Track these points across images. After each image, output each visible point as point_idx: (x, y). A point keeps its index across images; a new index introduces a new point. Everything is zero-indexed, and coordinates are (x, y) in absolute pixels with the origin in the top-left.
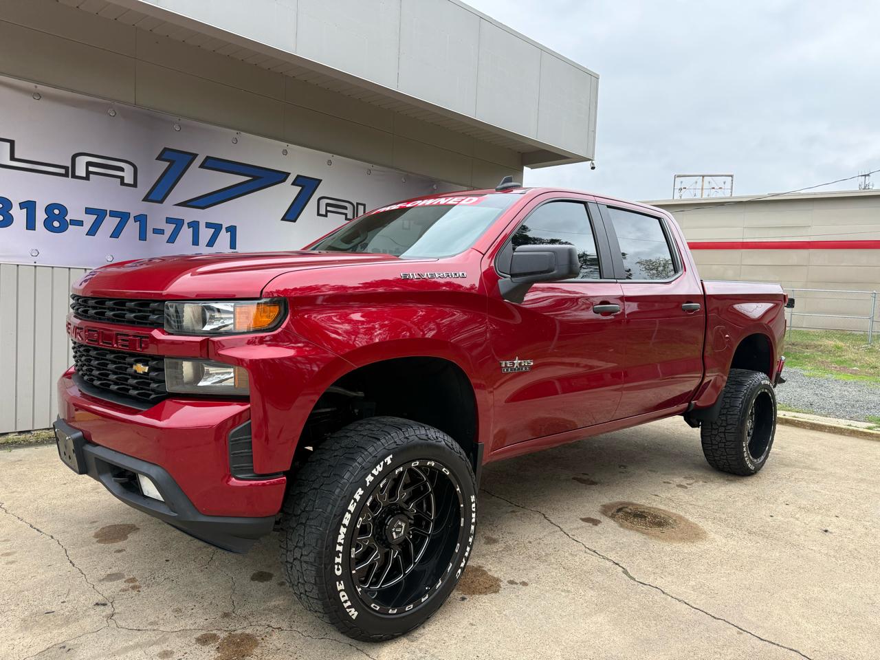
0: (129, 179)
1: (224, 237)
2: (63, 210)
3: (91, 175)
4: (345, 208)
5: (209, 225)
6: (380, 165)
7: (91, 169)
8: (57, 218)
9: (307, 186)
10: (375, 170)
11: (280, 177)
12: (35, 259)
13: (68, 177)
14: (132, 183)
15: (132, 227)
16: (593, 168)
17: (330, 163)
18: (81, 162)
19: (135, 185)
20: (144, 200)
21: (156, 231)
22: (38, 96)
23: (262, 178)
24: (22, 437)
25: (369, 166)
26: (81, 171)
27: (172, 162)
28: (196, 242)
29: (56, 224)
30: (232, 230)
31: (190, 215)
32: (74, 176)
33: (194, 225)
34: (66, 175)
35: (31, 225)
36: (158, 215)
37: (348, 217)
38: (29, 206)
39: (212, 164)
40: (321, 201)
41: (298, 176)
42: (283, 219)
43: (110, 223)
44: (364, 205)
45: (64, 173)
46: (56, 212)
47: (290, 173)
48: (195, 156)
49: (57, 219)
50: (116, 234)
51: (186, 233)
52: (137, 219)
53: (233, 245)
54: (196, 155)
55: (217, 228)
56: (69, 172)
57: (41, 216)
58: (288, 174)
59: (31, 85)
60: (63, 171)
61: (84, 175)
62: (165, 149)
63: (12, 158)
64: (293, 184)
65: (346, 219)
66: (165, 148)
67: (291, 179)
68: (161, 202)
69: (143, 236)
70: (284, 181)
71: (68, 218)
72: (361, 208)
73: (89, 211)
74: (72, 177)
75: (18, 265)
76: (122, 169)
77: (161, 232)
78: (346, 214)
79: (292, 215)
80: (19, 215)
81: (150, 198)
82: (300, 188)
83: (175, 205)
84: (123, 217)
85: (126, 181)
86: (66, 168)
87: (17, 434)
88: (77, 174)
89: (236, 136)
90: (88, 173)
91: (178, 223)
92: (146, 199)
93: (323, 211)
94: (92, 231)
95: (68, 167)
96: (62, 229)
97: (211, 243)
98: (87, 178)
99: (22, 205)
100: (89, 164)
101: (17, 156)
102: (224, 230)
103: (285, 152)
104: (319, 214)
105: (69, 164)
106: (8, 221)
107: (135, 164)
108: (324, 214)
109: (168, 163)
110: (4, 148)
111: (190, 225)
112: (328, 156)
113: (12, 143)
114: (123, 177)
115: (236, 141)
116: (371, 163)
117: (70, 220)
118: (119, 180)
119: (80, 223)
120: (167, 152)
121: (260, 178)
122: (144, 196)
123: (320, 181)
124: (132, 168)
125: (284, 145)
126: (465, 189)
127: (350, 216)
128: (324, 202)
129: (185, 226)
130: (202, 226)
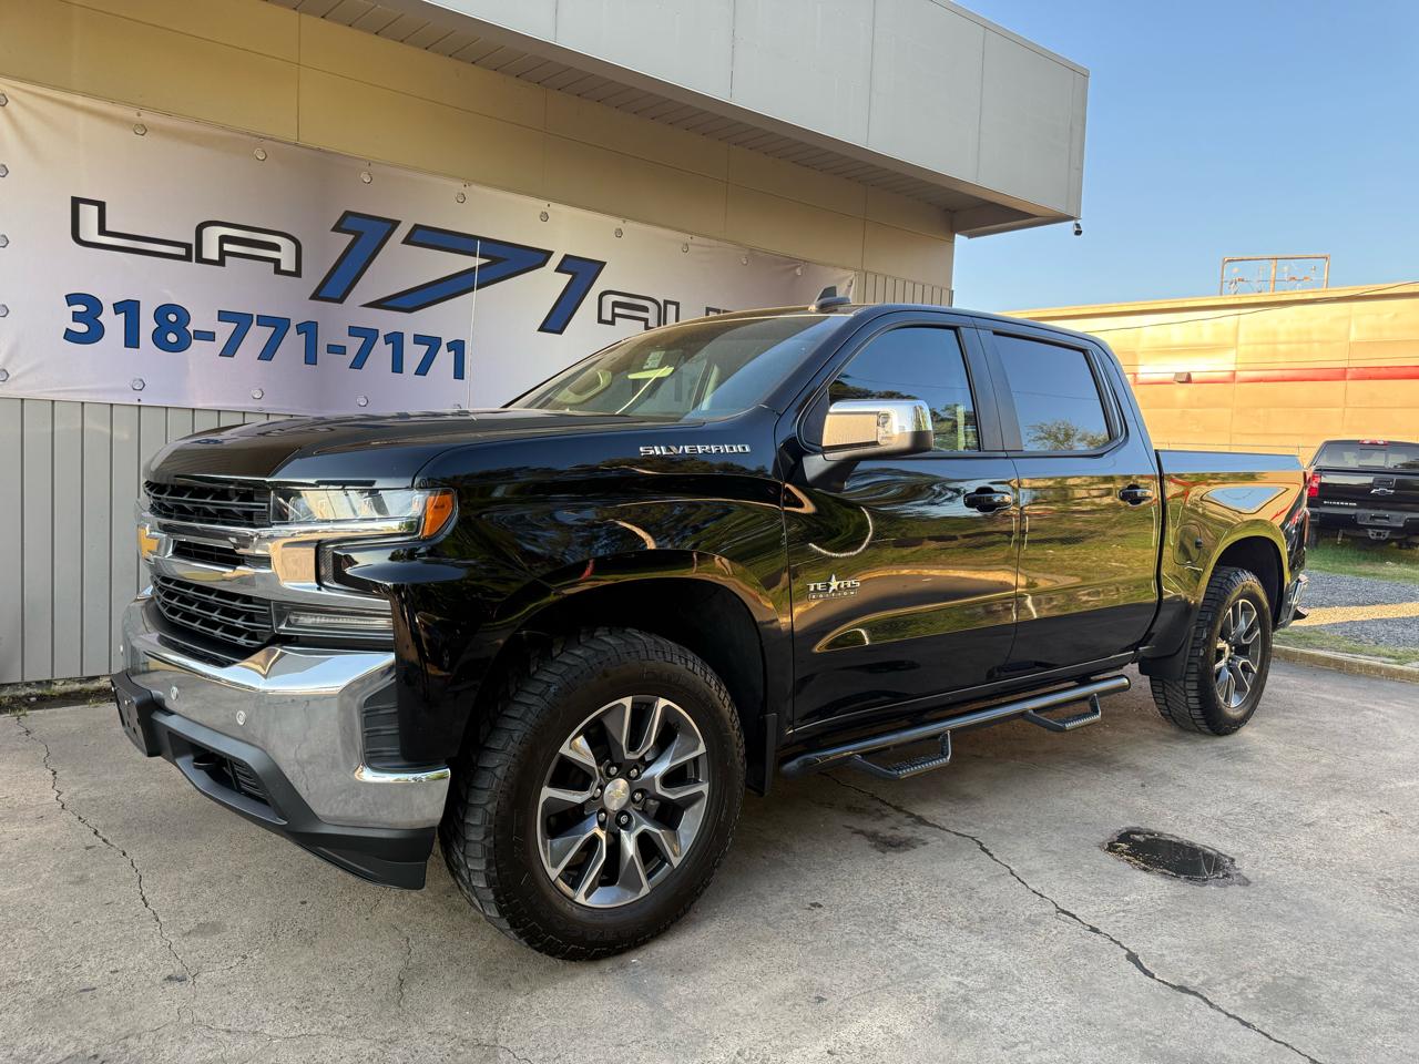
0: (288, 264)
1: (445, 358)
2: (183, 315)
3: (228, 258)
4: (645, 309)
5: (419, 339)
6: (704, 236)
7: (227, 247)
8: (173, 327)
9: (582, 272)
10: (692, 244)
11: (538, 258)
12: (138, 394)
13: (190, 260)
14: (294, 270)
15: (293, 342)
16: (1078, 233)
17: (619, 233)
18: (212, 236)
19: (297, 273)
20: (311, 298)
21: (339, 350)
22: (143, 129)
23: (508, 261)
25: (686, 238)
26: (211, 251)
27: (358, 235)
28: (397, 366)
29: (172, 338)
30: (457, 347)
31: (387, 321)
32: (200, 260)
33: (396, 340)
34: (187, 258)
35: (132, 340)
36: (336, 321)
37: (650, 325)
38: (129, 309)
39: (424, 237)
40: (604, 298)
41: (566, 256)
42: (542, 329)
43: (258, 336)
44: (677, 304)
45: (184, 254)
46: (172, 318)
47: (552, 252)
48: (396, 224)
49: (173, 329)
50: (268, 353)
51: (382, 352)
52: (301, 328)
53: (459, 373)
54: (399, 222)
55: (433, 344)
56: (192, 252)
57: (148, 325)
58: (550, 253)
59: (131, 114)
60: (181, 251)
61: (216, 257)
62: (347, 214)
63: (102, 231)
64: (559, 270)
65: (647, 328)
66: (346, 212)
67: (554, 261)
68: (341, 301)
69: (311, 357)
70: (543, 264)
71: (190, 328)
72: (671, 309)
73: (224, 316)
74: (197, 261)
75: (112, 405)
76: (276, 248)
77: (341, 350)
78: (646, 320)
79: (556, 322)
80: (113, 323)
81: (321, 295)
82: (570, 276)
83: (364, 306)
84: (279, 326)
85: (283, 268)
86: (187, 246)
88: (204, 256)
89: (463, 190)
90: (223, 253)
91: (370, 336)
92: (316, 296)
93: (607, 316)
94: (229, 350)
95: (191, 245)
96: (182, 345)
97: (423, 370)
98: (221, 262)
99: (118, 308)
100: (224, 239)
101: (108, 228)
102: (444, 347)
103: (545, 217)
104: (600, 321)
105: (192, 241)
106: (95, 333)
107: (297, 237)
108: (610, 319)
109: (352, 237)
110: (89, 215)
111: (389, 338)
112: (617, 222)
113: (101, 206)
114: (279, 260)
115: (463, 199)
116: (687, 232)
117: (195, 331)
118: (272, 265)
119: (209, 336)
120: (350, 218)
121: (505, 260)
122: (313, 291)
123: (602, 264)
124: (293, 244)
125: (542, 205)
126: (851, 274)
127: (653, 323)
128: (609, 300)
129: (381, 340)
130: (408, 340)
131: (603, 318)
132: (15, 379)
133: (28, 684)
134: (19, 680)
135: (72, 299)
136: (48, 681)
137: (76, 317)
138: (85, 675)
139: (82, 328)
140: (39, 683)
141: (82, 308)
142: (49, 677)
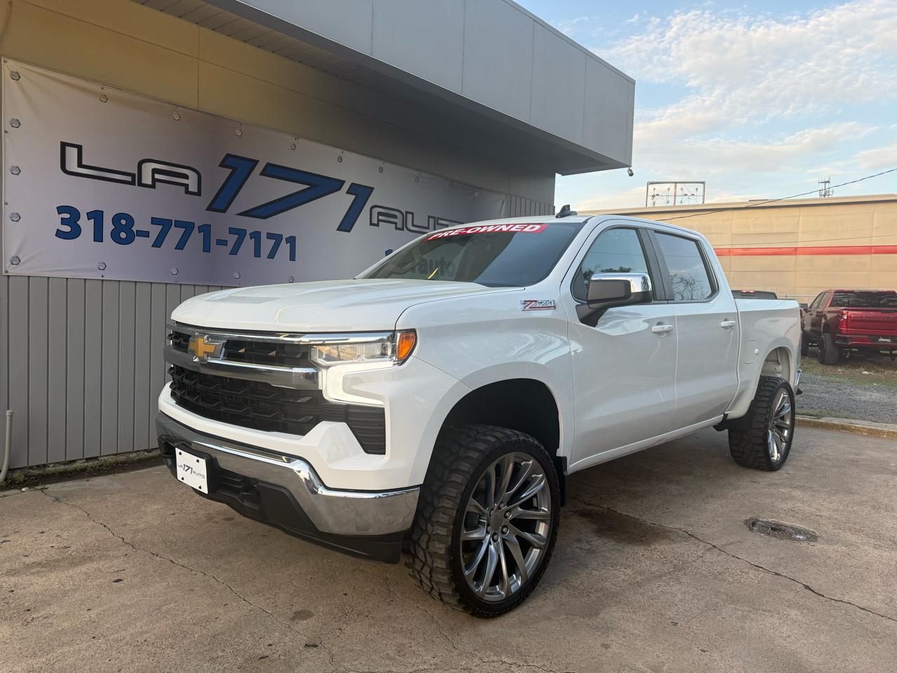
0: (193, 187)
1: (285, 248)
2: (130, 220)
4: (395, 217)
5: (270, 236)
6: (427, 172)
7: (157, 176)
8: (123, 228)
9: (361, 193)
10: (422, 178)
11: (335, 185)
12: (102, 272)
13: (134, 185)
14: (196, 191)
15: (196, 238)
17: (381, 170)
18: (148, 168)
19: (199, 194)
20: (207, 209)
21: (222, 242)
22: (105, 98)
23: (320, 186)
24: (90, 464)
25: (417, 173)
26: (147, 179)
27: (234, 169)
28: (257, 254)
29: (123, 235)
30: (291, 241)
31: (252, 224)
32: (141, 184)
33: (256, 236)
34: (132, 183)
35: (98, 237)
36: (222, 224)
37: (398, 226)
38: (96, 216)
39: (274, 171)
40: (373, 210)
41: (352, 184)
42: (339, 229)
43: (175, 234)
44: (412, 214)
45: (130, 180)
46: (123, 222)
47: (345, 181)
48: (256, 162)
49: (124, 230)
50: (180, 246)
51: (248, 243)
52: (201, 229)
53: (292, 258)
54: (258, 162)
55: (277, 238)
56: (136, 179)
57: (108, 227)
58: (343, 182)
59: (97, 88)
60: (129, 179)
61: (150, 182)
62: (228, 156)
63: (80, 165)
64: (348, 192)
65: (397, 228)
66: (227, 154)
67: (346, 187)
68: (224, 211)
69: (207, 248)
70: (339, 189)
71: (134, 229)
72: (410, 216)
73: (155, 221)
74: (138, 185)
75: (85, 280)
76: (186, 177)
77: (224, 243)
78: (396, 223)
79: (347, 225)
80: (87, 225)
81: (214, 207)
82: (355, 196)
83: (241, 214)
84: (188, 227)
85: (190, 190)
86: (133, 175)
87: (84, 461)
88: (143, 182)
89: (294, 141)
90: (154, 180)
91: (241, 233)
92: (210, 208)
93: (375, 221)
94: (157, 244)
95: (134, 175)
96: (129, 240)
97: (272, 255)
98: (153, 186)
99: (90, 215)
100: (155, 171)
101: (84, 163)
102: (284, 241)
103: (340, 159)
104: (371, 224)
105: (136, 172)
106: (75, 233)
107: (198, 170)
108: (376, 223)
109: (231, 170)
110: (72, 153)
111: (253, 235)
112: (380, 163)
113: (79, 148)
114: (188, 185)
115: (294, 147)
116: (418, 170)
117: (137, 231)
118: (183, 188)
119: (146, 234)
120: (229, 158)
121: (318, 186)
122: (207, 205)
123: (372, 189)
124: (196, 176)
125: (339, 151)
126: (503, 197)
127: (399, 226)
128: (376, 210)
129: (248, 236)
130: (264, 236)
131: (373, 222)
132: (25, 262)
133: (31, 468)
134: (26, 465)
135: (61, 210)
136: (43, 465)
137: (64, 221)
138: (67, 460)
139: (67, 229)
140: (38, 466)
141: (67, 216)
142: (45, 463)
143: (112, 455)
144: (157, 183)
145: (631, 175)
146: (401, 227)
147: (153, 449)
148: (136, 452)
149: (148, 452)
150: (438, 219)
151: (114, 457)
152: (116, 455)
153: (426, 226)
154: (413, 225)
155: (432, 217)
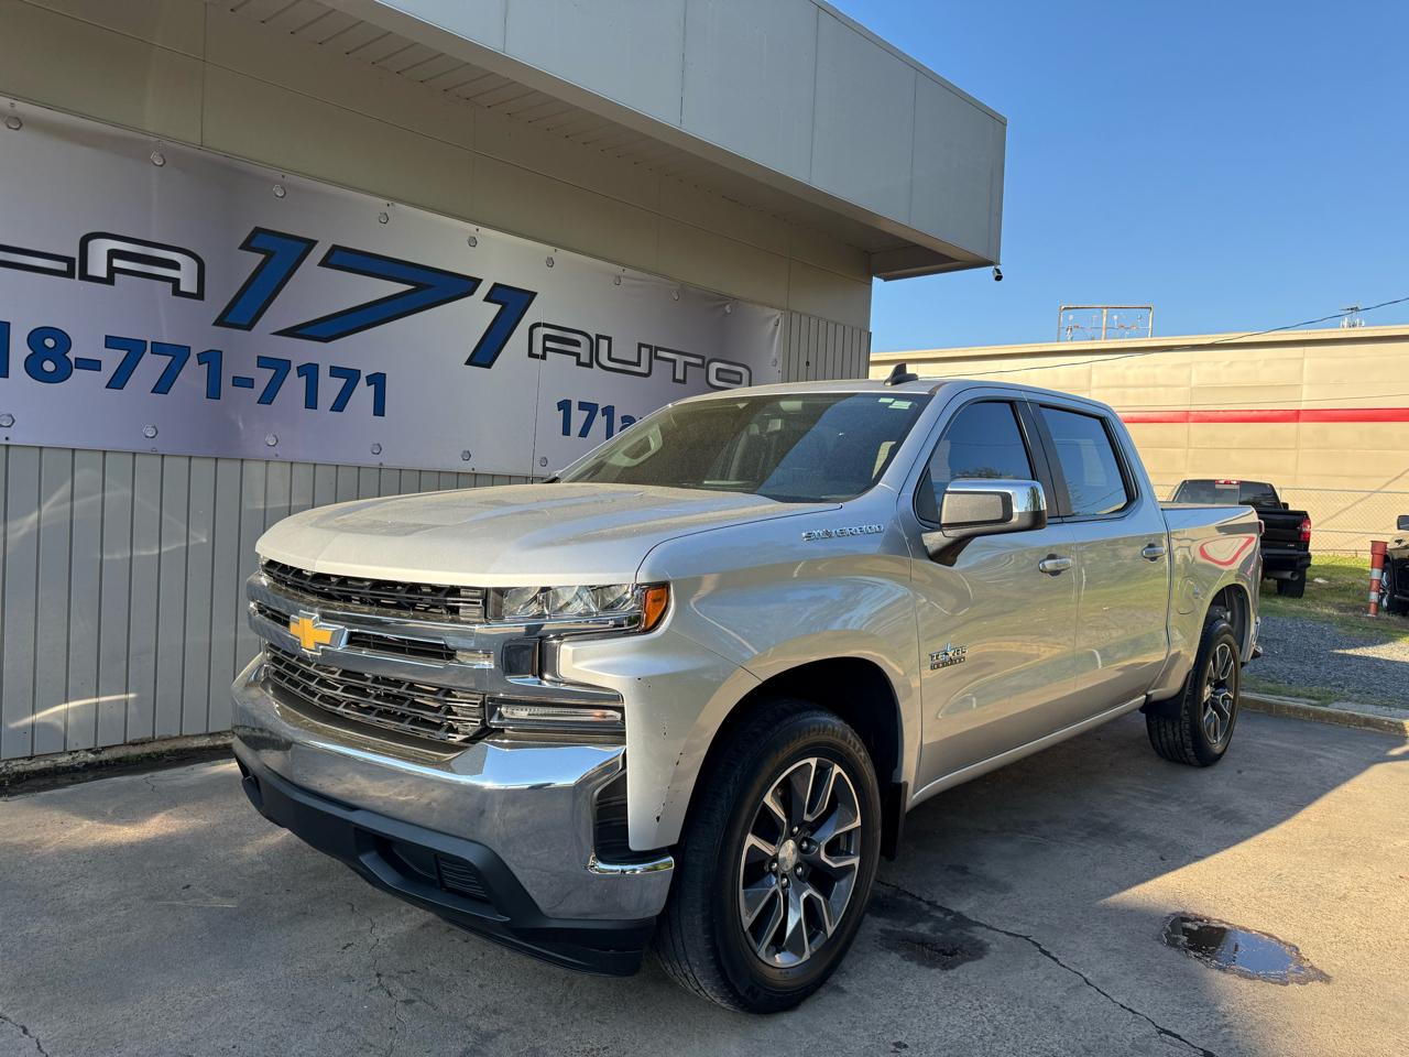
0: (188, 284)
1: (364, 394)
2: (64, 340)
4: (577, 344)
5: (336, 372)
6: (638, 269)
7: (117, 263)
8: (50, 354)
9: (511, 303)
10: (627, 277)
11: (463, 286)
12: (6, 432)
13: (74, 277)
14: (194, 290)
15: (193, 376)
17: (550, 262)
18: (99, 250)
19: (200, 295)
20: (217, 323)
21: (240, 382)
22: (18, 122)
23: (435, 288)
25: (617, 269)
26: (98, 267)
27: (269, 255)
28: (311, 402)
29: (49, 366)
30: (378, 380)
31: (302, 352)
32: (84, 276)
33: (310, 372)
34: (69, 274)
36: (244, 350)
37: (582, 360)
39: (344, 259)
40: (536, 331)
41: (496, 285)
42: (469, 362)
43: (151, 367)
44: (609, 339)
45: (65, 269)
46: (50, 343)
47: (481, 280)
48: (312, 243)
49: (51, 356)
50: (163, 386)
51: (295, 385)
52: (204, 358)
53: (379, 409)
54: (315, 242)
55: (351, 377)
56: (75, 268)
57: (19, 351)
58: (478, 282)
59: (3, 103)
60: (63, 266)
61: (104, 274)
62: (257, 231)
64: (488, 299)
65: (579, 363)
66: (256, 228)
67: (483, 290)
68: (249, 327)
69: (214, 392)
70: (471, 292)
71: (71, 355)
72: (604, 344)
73: (111, 342)
74: (80, 278)
76: (175, 266)
77: (248, 383)
78: (578, 355)
79: (485, 354)
81: (226, 320)
82: (500, 306)
83: (274, 334)
84: (179, 354)
85: (183, 288)
86: (70, 261)
88: (91, 272)
89: (386, 210)
90: (112, 270)
91: (280, 367)
92: (220, 322)
93: (538, 350)
94: (118, 381)
95: (74, 259)
96: (61, 374)
97: (340, 405)
98: (109, 280)
100: (113, 254)
102: (363, 381)
103: (473, 242)
104: (531, 355)
105: (75, 254)
107: (200, 255)
108: (540, 353)
109: (262, 257)
111: (302, 370)
112: (548, 251)
114: (178, 279)
115: (386, 219)
116: (620, 264)
117: (76, 359)
118: (170, 285)
119: (94, 365)
120: (260, 235)
121: (429, 287)
122: (216, 317)
123: (533, 295)
124: (194, 263)
125: (471, 229)
126: (777, 313)
127: (585, 358)
128: (540, 332)
129: (293, 372)
130: (324, 373)
131: (534, 352)
143: (23, 758)
144: (116, 275)
145: (999, 278)
146: (587, 361)
147: (104, 748)
148: (70, 753)
149: (95, 753)
150: (657, 349)
151: (26, 762)
152: (30, 758)
153: (636, 361)
154: (610, 359)
155: (645, 346)
